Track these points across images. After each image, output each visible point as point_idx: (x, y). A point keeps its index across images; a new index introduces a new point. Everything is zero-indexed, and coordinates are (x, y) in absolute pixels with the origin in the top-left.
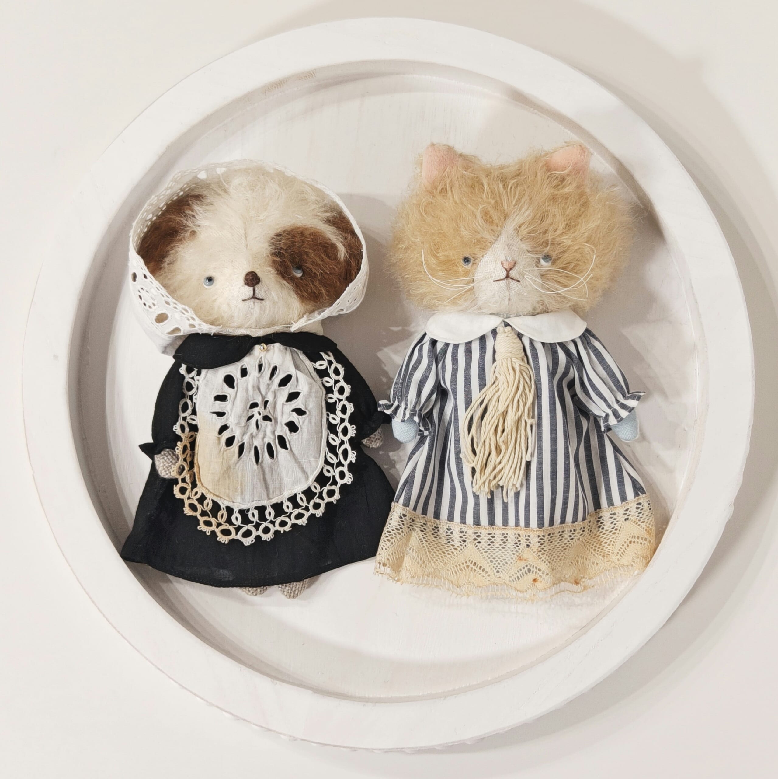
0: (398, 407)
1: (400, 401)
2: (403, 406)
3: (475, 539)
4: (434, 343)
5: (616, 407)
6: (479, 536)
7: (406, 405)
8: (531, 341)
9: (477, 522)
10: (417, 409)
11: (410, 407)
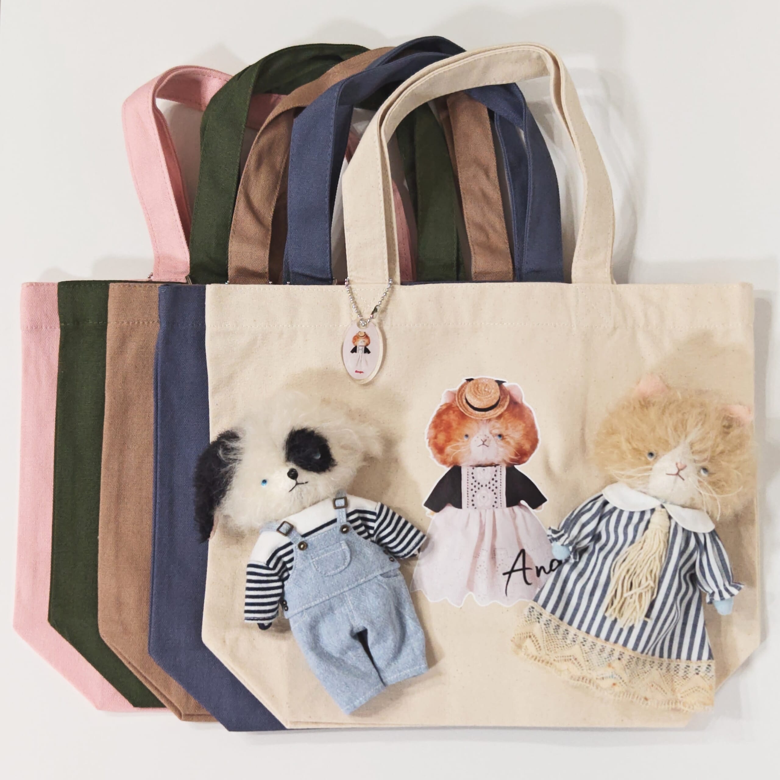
0: (563, 535)
1: (565, 532)
2: (566, 536)
3: (582, 642)
4: (606, 503)
5: (722, 588)
6: (585, 641)
7: (569, 536)
8: (676, 525)
9: (588, 632)
10: (575, 542)
11: (571, 538)
